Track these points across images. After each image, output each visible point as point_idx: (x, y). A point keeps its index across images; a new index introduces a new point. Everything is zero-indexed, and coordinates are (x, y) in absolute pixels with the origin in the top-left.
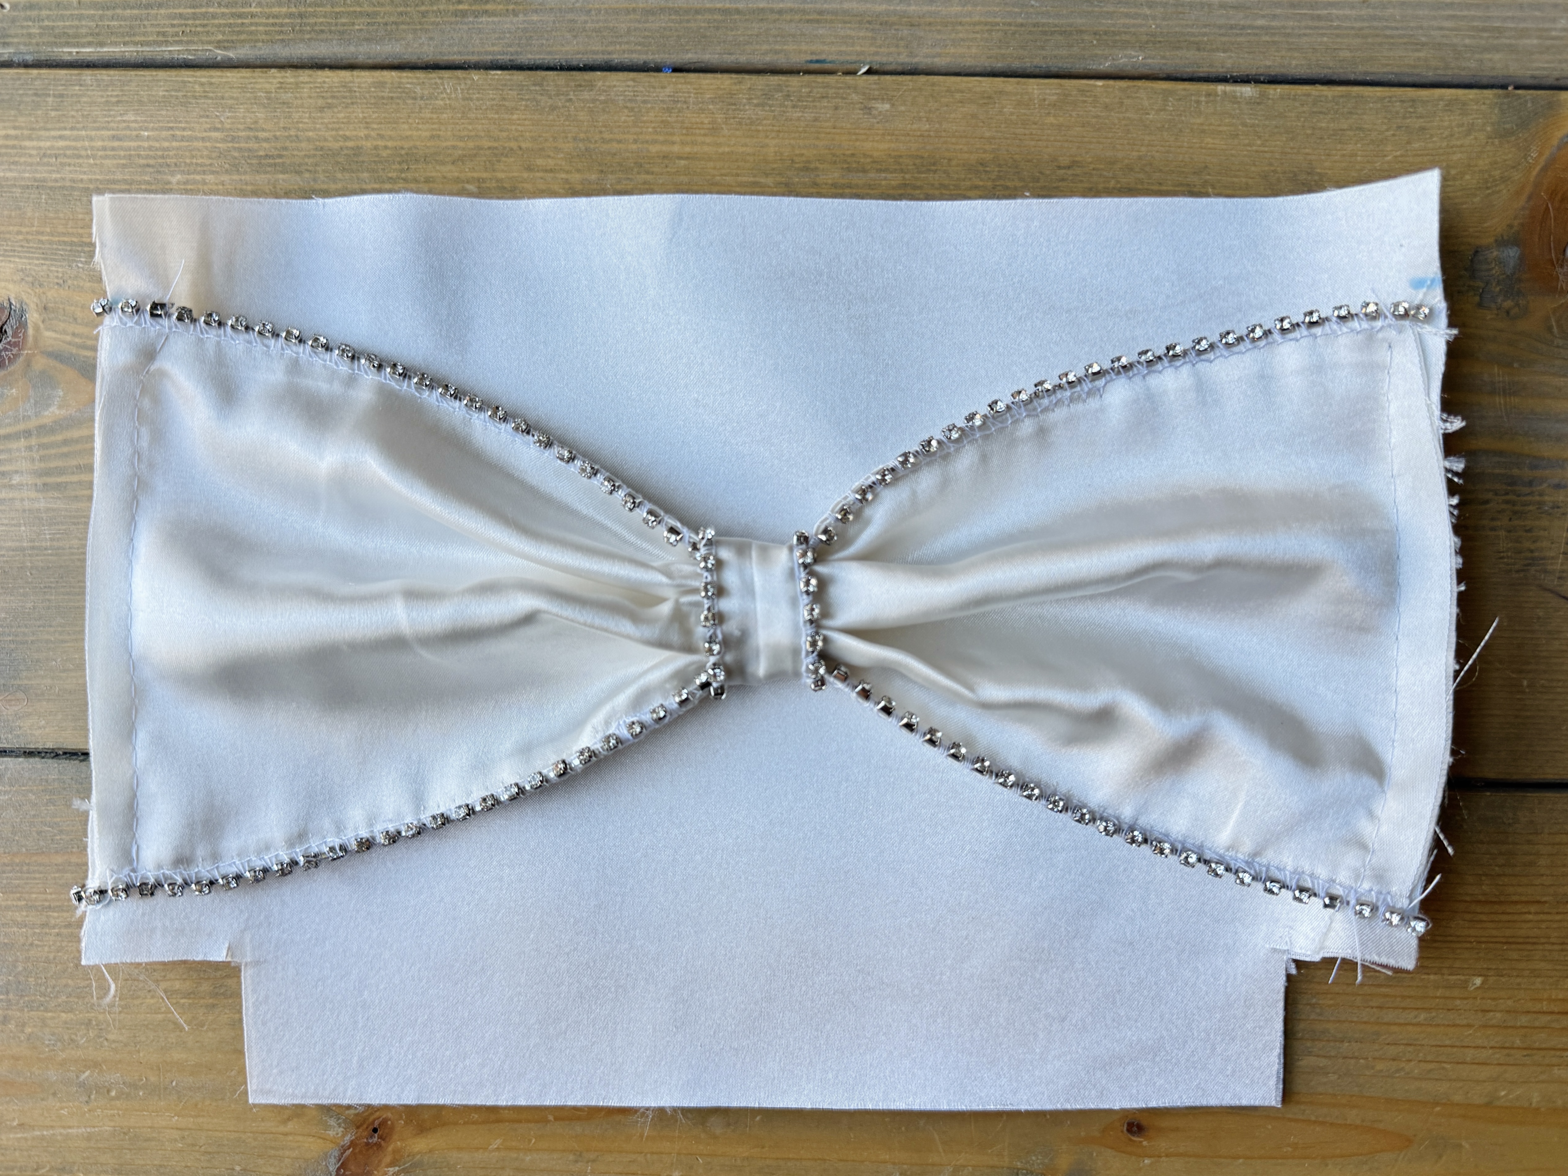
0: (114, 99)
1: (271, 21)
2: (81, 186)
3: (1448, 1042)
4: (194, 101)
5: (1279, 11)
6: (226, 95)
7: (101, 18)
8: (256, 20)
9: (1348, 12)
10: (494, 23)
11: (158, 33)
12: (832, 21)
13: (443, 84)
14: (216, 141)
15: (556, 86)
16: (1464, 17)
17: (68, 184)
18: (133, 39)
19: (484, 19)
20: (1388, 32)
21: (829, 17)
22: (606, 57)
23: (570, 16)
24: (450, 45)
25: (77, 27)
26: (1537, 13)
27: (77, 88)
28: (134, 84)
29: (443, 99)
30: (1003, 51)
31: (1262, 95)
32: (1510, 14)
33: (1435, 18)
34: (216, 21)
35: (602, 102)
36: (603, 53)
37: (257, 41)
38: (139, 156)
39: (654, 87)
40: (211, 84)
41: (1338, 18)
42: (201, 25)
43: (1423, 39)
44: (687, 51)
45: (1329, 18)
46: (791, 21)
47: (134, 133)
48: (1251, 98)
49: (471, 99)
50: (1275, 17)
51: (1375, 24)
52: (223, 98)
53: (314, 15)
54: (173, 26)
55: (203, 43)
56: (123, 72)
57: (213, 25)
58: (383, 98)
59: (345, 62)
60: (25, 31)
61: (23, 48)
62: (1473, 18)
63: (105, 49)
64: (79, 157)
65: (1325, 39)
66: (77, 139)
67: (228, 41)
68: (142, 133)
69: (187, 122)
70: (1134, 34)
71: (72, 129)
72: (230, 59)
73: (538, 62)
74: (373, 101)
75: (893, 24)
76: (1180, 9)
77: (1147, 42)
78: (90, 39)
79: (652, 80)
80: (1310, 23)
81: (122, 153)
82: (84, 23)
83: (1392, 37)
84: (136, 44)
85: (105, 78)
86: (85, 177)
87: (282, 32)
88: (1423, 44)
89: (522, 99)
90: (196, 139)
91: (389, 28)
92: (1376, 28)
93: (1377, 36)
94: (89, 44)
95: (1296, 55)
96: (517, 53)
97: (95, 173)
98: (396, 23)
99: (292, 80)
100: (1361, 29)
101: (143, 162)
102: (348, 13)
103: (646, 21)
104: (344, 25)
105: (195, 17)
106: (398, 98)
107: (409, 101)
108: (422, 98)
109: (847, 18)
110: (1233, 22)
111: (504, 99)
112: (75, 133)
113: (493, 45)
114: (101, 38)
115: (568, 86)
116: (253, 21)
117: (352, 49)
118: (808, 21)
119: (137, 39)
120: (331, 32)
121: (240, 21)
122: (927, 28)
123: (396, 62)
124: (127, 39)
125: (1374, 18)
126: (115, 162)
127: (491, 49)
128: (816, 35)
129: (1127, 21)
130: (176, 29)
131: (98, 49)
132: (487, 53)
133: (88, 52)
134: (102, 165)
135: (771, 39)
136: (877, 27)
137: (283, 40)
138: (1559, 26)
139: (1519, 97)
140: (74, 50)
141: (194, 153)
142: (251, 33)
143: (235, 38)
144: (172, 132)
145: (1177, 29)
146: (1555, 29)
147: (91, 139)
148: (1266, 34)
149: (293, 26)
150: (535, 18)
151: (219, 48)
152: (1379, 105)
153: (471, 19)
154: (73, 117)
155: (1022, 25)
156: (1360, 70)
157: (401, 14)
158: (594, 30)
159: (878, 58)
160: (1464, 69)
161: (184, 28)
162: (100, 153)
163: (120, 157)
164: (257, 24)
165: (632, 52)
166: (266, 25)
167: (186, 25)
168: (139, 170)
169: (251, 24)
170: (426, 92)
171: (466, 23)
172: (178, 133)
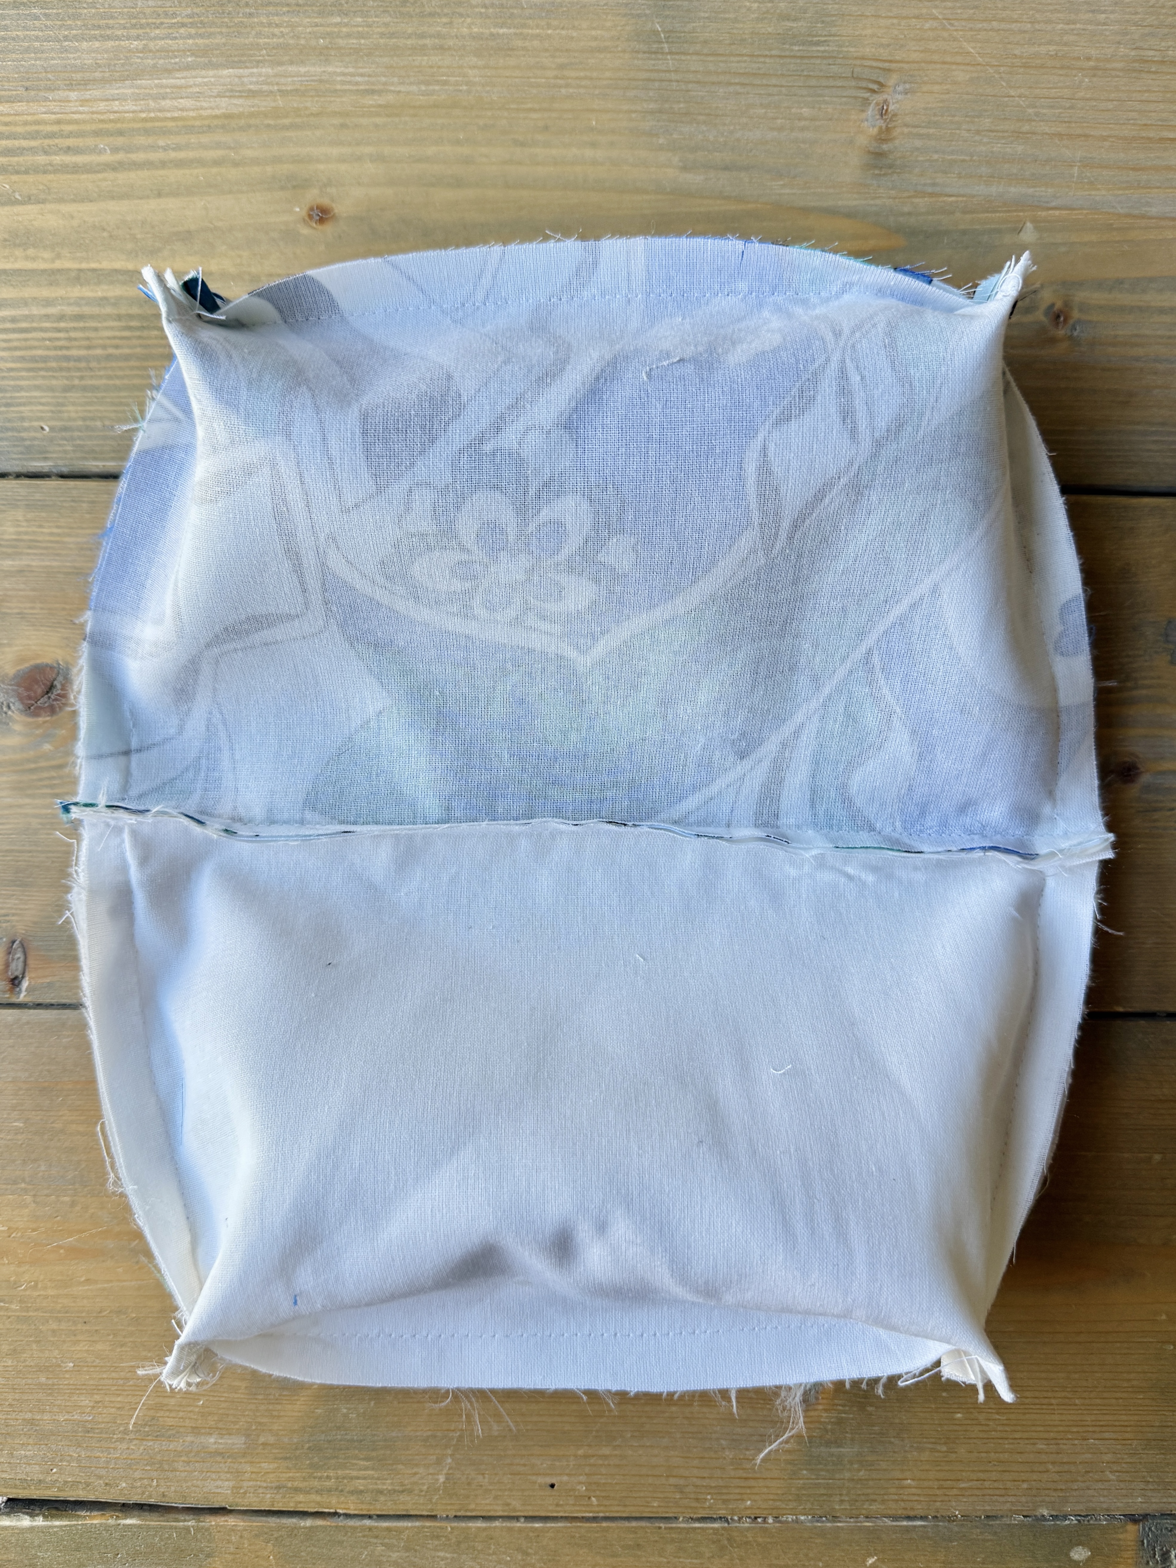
60: (61, 449)
61: (60, 463)
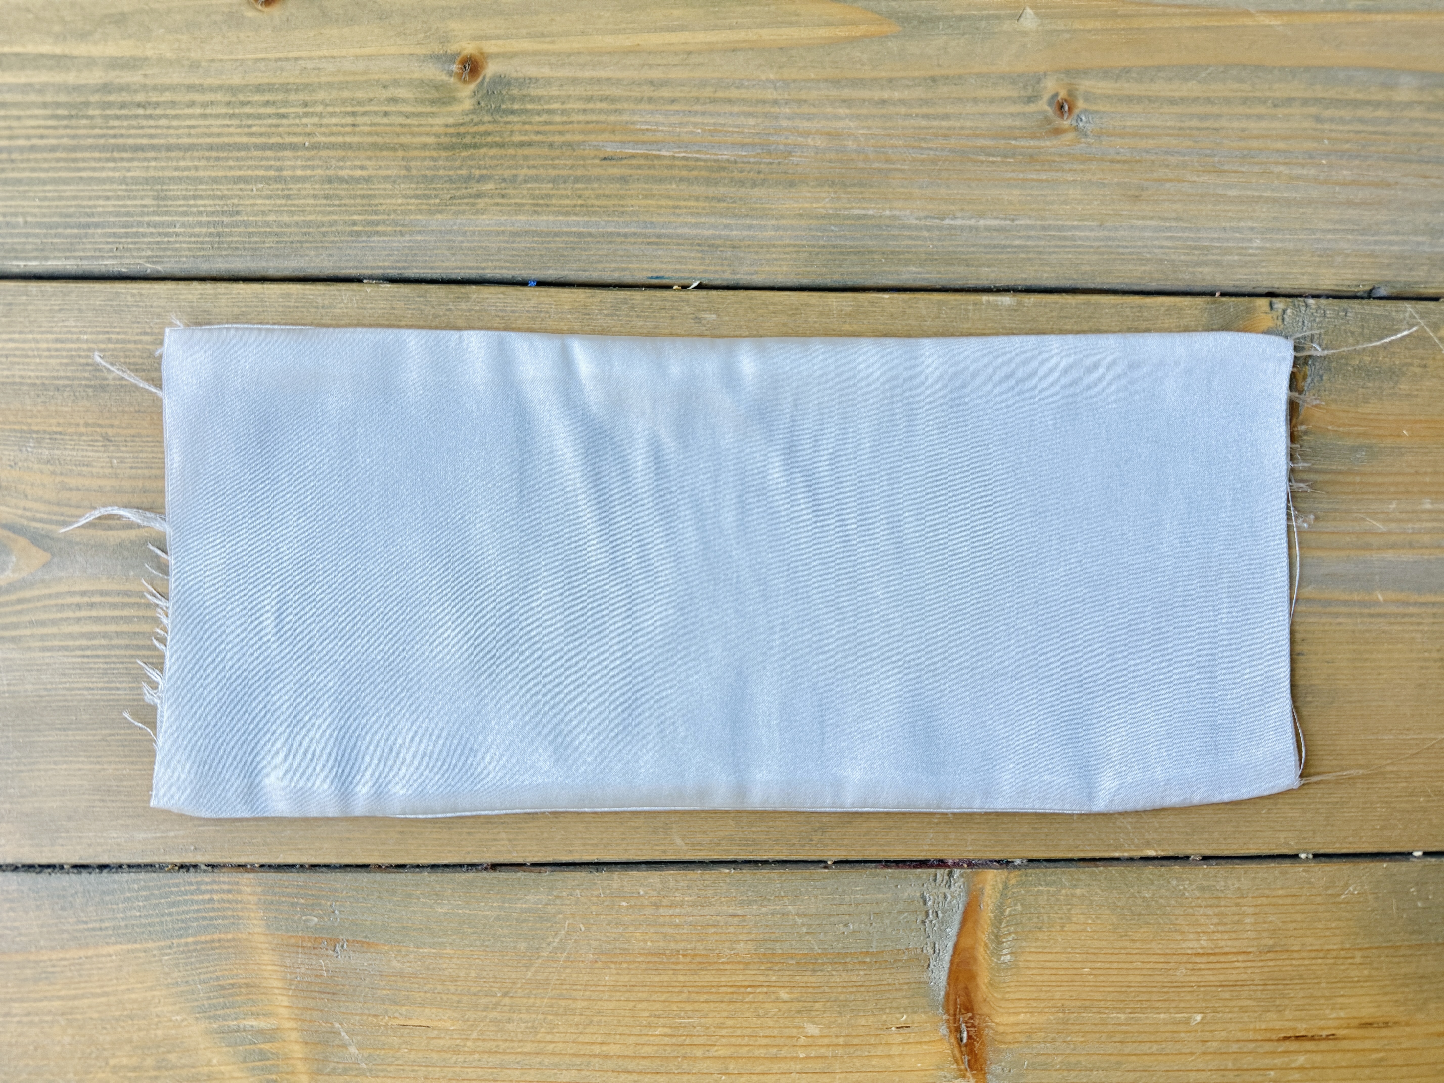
0: (57, 308)
1: (193, 239)
2: (29, 381)
3: (1176, 1068)
4: (126, 309)
5: (1033, 233)
6: (155, 304)
7: (45, 236)
8: (181, 239)
9: (1087, 234)
10: (384, 241)
11: (95, 250)
12: (668, 244)
13: (341, 295)
14: (147, 343)
15: (438, 297)
16: (1181, 238)
17: (18, 380)
18: (74, 254)
19: (376, 238)
20: (1121, 250)
21: (666, 240)
22: (480, 272)
23: (448, 237)
24: (347, 261)
25: (24, 243)
26: (1238, 235)
27: (24, 298)
28: (74, 295)
29: (341, 308)
30: (808, 269)
31: (1020, 304)
32: (1216, 235)
33: (1157, 239)
34: (146, 240)
35: (476, 312)
36: (477, 268)
37: (181, 256)
38: (79, 356)
39: (520, 299)
40: (141, 295)
41: (1080, 238)
42: (132, 243)
43: (1148, 256)
44: (549, 268)
45: (1073, 238)
46: (635, 243)
47: (75, 336)
48: (1010, 306)
49: (365, 308)
50: (1029, 237)
51: (1110, 243)
52: (152, 307)
53: (231, 235)
54: (108, 243)
55: (134, 257)
56: (64, 285)
57: (143, 243)
58: (289, 307)
59: (258, 274)
62: (1187, 239)
63: (49, 263)
64: (27, 356)
65: (1070, 256)
66: (25, 341)
67: (157, 257)
68: (82, 336)
69: (121, 327)
70: (915, 253)
71: (21, 333)
72: (158, 272)
73: (422, 276)
74: (281, 309)
75: (719, 246)
76: (953, 232)
77: (926, 260)
78: (35, 254)
79: (519, 293)
80: (1058, 243)
81: (64, 353)
82: (30, 240)
83: (1123, 254)
84: (75, 258)
85: (49, 289)
86: (32, 374)
87: (203, 249)
88: (1148, 260)
89: (409, 309)
90: (129, 342)
91: (294, 245)
92: (1111, 247)
93: (1112, 253)
94: (35, 258)
95: (1047, 269)
96: (404, 268)
97: (41, 371)
98: (300, 242)
99: (211, 292)
100: (1099, 247)
101: (82, 361)
102: (260, 233)
103: (513, 242)
104: (256, 243)
105: (127, 235)
106: (303, 307)
107: (313, 310)
108: (323, 307)
109: (681, 241)
110: (996, 242)
111: (393, 308)
112: (23, 336)
113: (384, 261)
114: (46, 253)
115: (447, 297)
116: (177, 239)
117: (264, 264)
118: (648, 244)
119: (77, 254)
120: (245, 249)
121: (166, 239)
122: (747, 250)
123: (301, 274)
124: (68, 254)
125: (1109, 239)
126: (58, 361)
127: (381, 264)
128: (655, 256)
129: (910, 242)
130: (110, 246)
131: (44, 263)
132: (379, 268)
133: (34, 265)
134: (47, 364)
135: (618, 259)
136: (706, 248)
137: (204, 256)
138: (1255, 245)
139: (1223, 304)
140: (22, 263)
141: (128, 353)
142: (176, 249)
143: (161, 253)
144: (107, 336)
145: (950, 249)
146: (1252, 248)
147: (37, 341)
148: (1023, 252)
149: (212, 243)
150: (419, 238)
151: (149, 262)
152: (1113, 311)
153: (364, 238)
154: (21, 322)
155: (824, 247)
156: (1097, 283)
157: (305, 234)
158: (470, 249)
159: (706, 275)
160: (1180, 280)
161: (117, 245)
162: (46, 353)
163: (63, 357)
164: (181, 242)
165: (502, 268)
166: (189, 243)
167: (120, 243)
168: (80, 368)
169: (176, 242)
170: (326, 302)
171: (360, 242)
172: (114, 336)
